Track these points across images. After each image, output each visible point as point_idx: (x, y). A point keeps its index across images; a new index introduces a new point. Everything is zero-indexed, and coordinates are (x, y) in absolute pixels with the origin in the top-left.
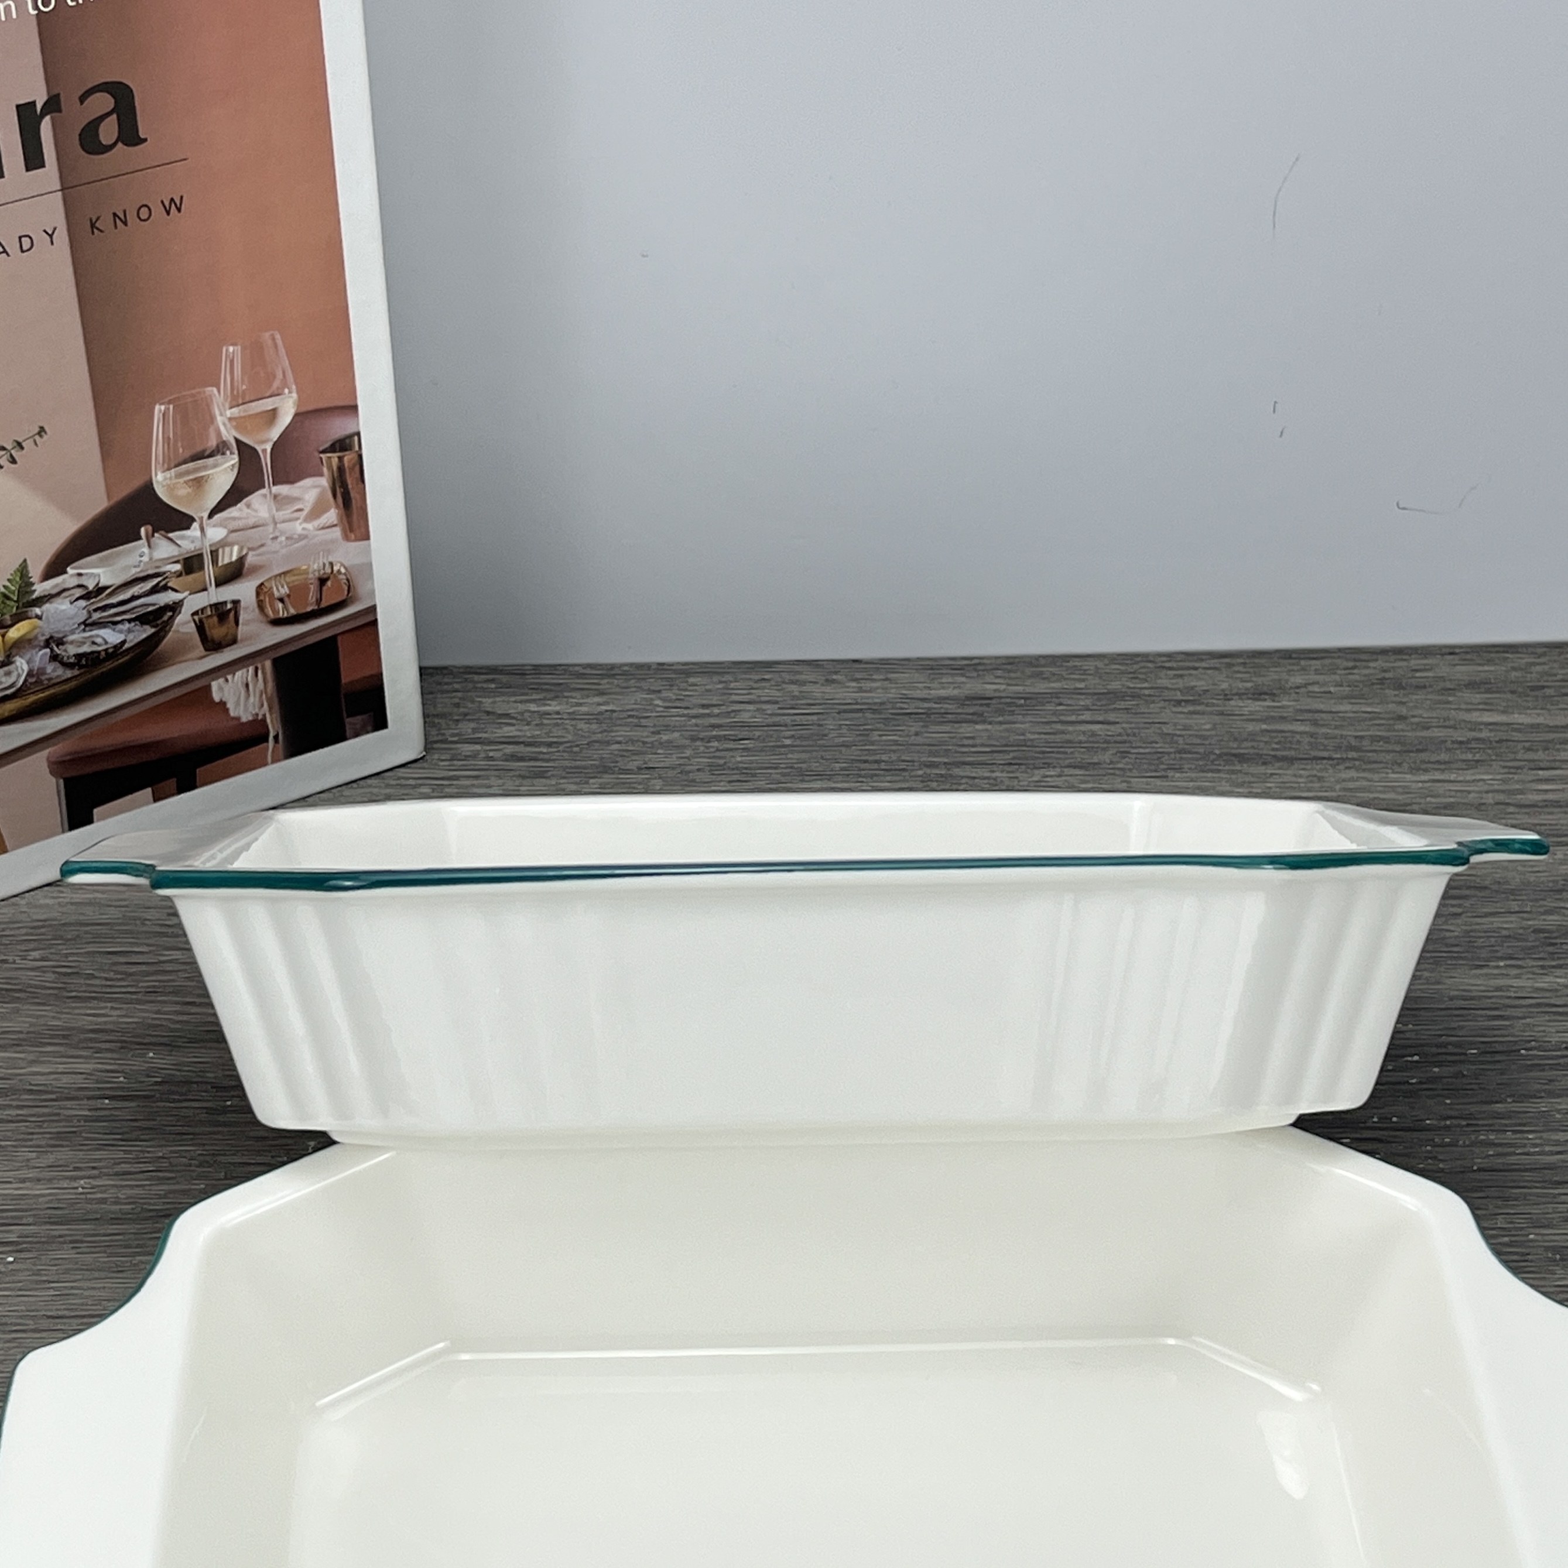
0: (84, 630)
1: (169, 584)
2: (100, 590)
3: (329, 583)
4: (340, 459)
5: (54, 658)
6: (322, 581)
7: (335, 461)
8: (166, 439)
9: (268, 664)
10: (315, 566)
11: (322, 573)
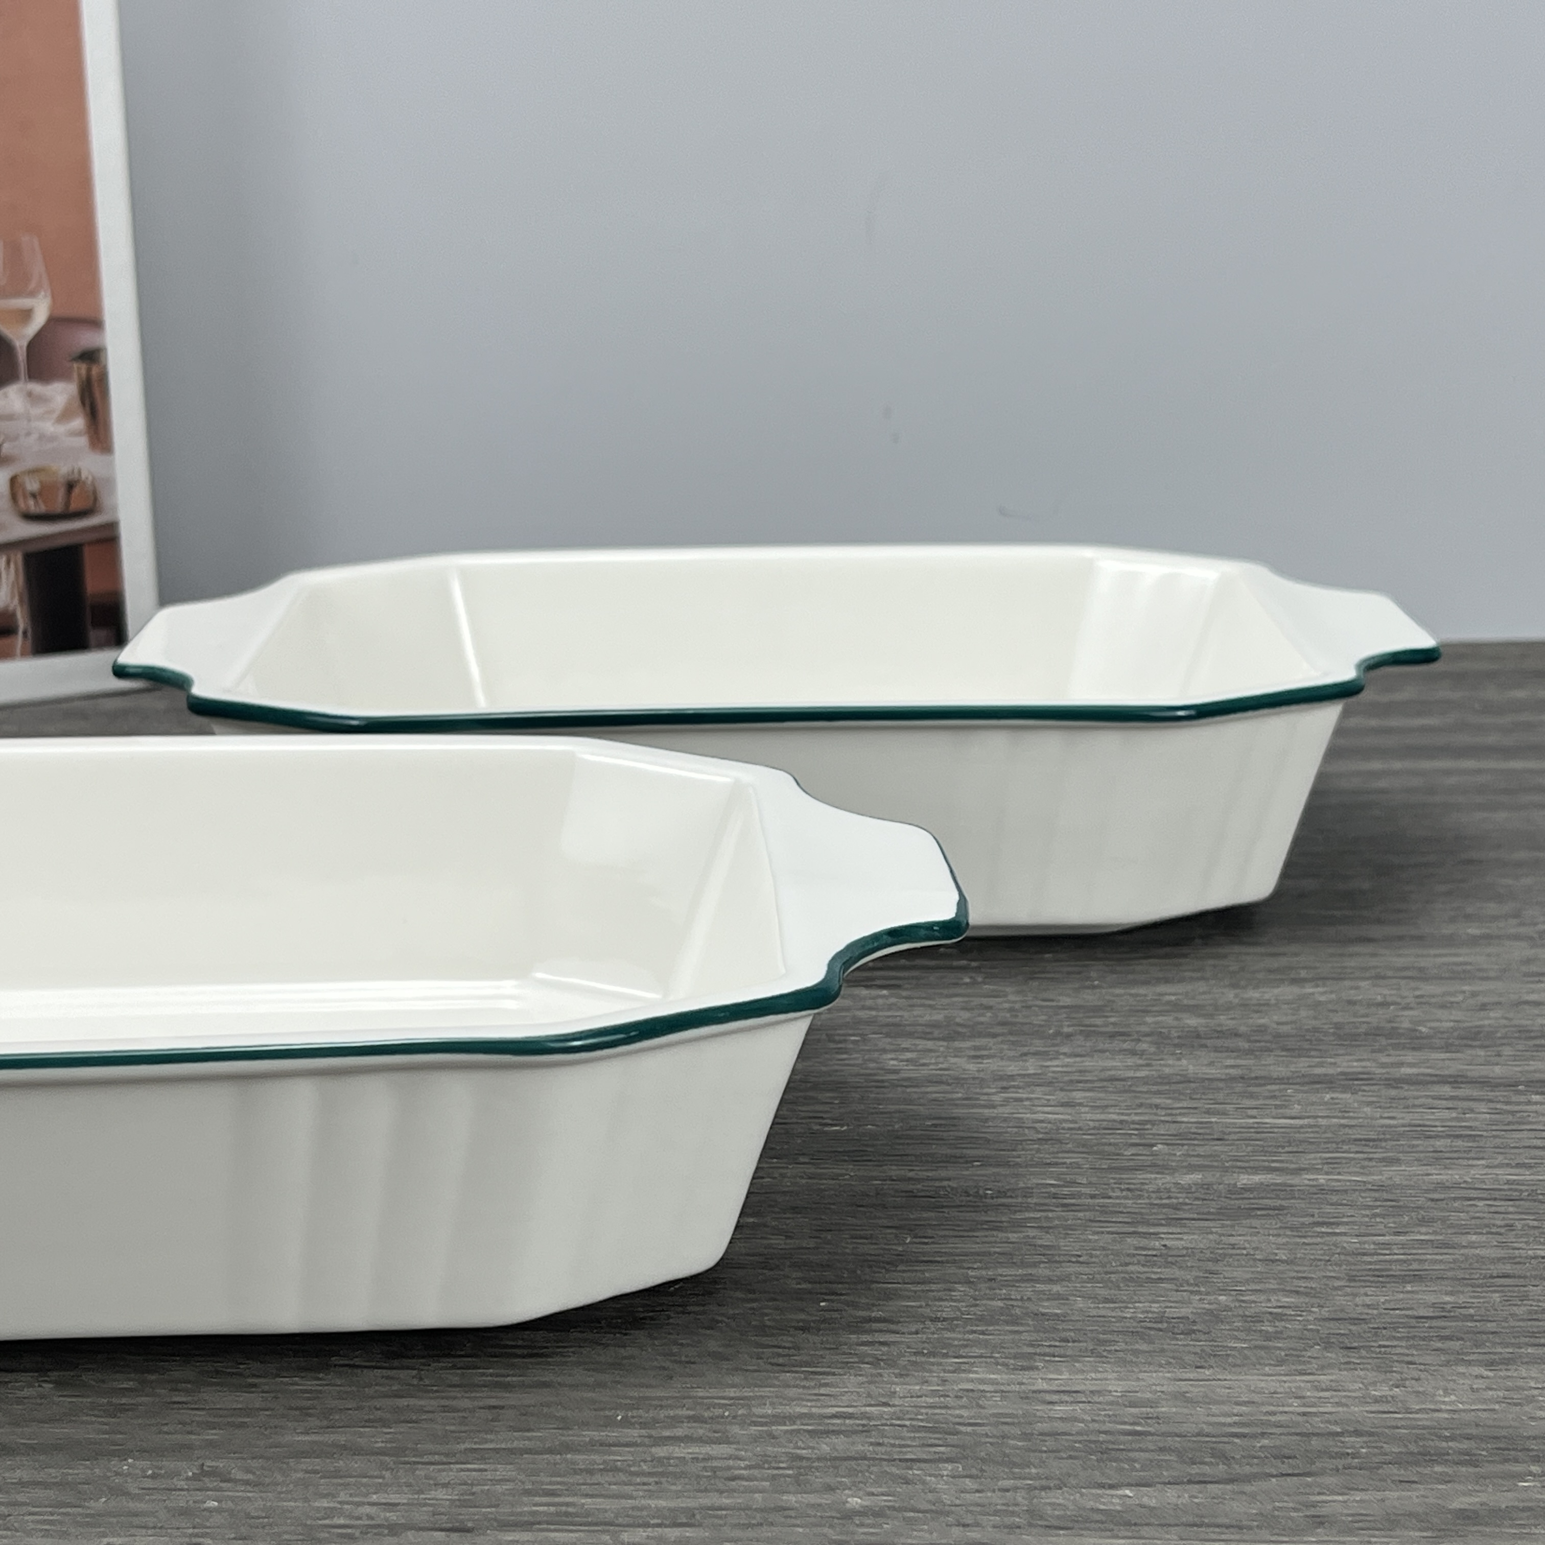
3: (76, 491)
4: (89, 370)
6: (70, 486)
7: (84, 372)
9: (19, 557)
10: (63, 469)
11: (70, 478)
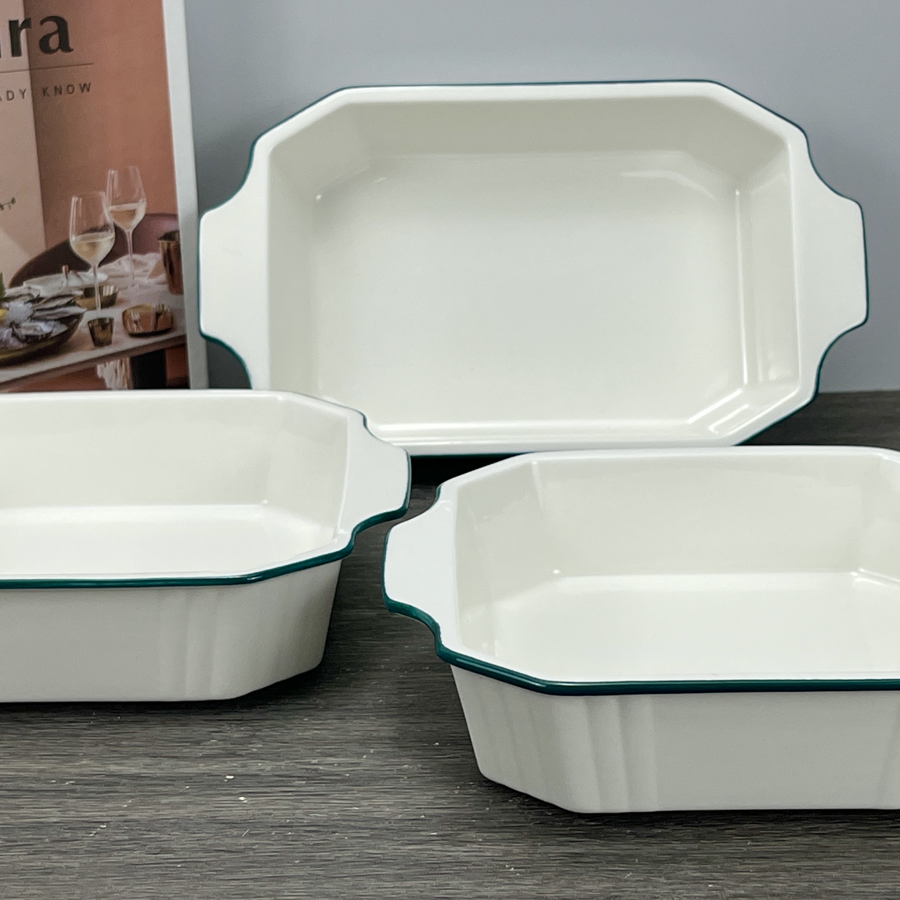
0: (31, 321)
1: (77, 302)
2: (39, 299)
3: (162, 317)
4: (169, 244)
5: (14, 335)
6: (158, 315)
7: (166, 246)
8: (77, 218)
9: (128, 360)
10: (153, 305)
11: (158, 310)
